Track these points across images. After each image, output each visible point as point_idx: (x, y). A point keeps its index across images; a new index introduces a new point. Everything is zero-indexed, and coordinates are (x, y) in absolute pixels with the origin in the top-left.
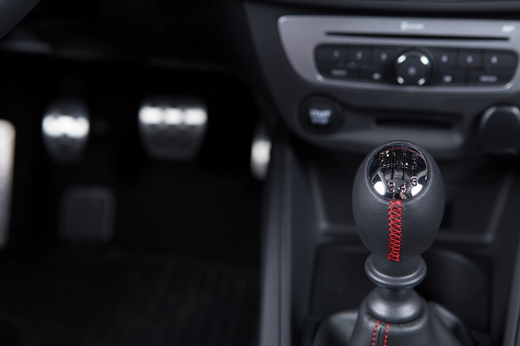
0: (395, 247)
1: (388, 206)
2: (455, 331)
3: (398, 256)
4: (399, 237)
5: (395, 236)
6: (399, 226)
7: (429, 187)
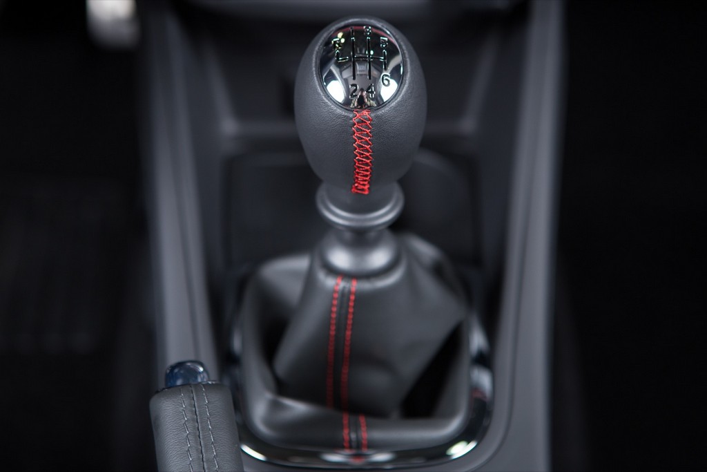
0: (364, 176)
1: (351, 119)
2: (437, 271)
3: (366, 187)
4: (369, 161)
5: (362, 161)
6: (368, 147)
7: (406, 86)
